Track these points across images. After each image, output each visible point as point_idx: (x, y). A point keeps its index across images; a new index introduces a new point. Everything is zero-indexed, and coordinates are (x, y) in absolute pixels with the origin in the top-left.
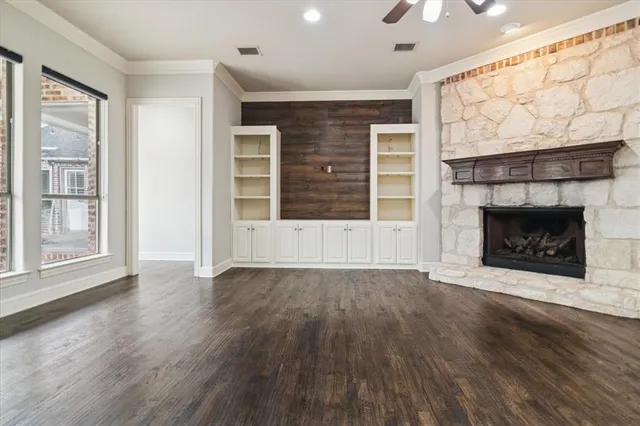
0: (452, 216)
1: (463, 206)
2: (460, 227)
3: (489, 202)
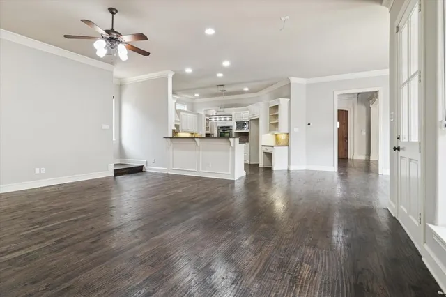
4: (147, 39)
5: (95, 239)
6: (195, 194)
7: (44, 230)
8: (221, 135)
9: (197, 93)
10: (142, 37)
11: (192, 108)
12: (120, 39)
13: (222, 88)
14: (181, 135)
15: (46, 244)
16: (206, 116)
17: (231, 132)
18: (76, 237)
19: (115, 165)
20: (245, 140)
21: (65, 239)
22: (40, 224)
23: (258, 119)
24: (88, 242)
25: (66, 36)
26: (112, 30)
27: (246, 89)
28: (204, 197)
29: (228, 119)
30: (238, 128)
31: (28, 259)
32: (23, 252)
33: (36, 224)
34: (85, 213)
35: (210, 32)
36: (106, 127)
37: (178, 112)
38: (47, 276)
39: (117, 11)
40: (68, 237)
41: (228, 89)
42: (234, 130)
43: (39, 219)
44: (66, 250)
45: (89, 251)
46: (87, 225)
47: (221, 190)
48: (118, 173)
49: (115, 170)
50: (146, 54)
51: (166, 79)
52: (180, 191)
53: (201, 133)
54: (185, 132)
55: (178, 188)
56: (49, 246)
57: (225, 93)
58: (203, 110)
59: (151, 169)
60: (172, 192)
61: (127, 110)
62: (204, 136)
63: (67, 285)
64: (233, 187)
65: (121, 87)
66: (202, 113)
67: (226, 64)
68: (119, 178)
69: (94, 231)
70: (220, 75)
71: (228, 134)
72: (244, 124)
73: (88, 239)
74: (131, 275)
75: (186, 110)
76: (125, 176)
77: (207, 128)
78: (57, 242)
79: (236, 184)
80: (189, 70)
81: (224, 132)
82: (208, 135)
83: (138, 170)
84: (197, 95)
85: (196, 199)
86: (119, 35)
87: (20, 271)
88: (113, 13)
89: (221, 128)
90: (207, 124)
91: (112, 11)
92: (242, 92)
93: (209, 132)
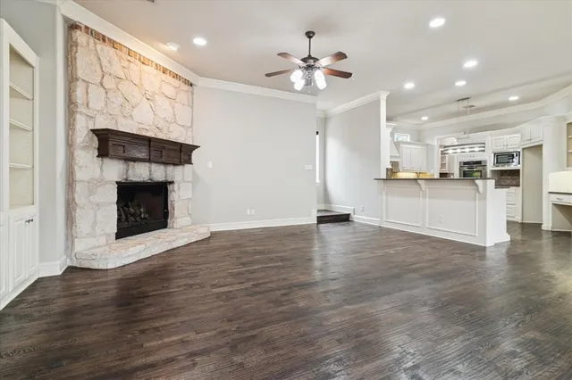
0: (91, 193)
1: (102, 182)
2: (98, 205)
3: (125, 177)
4: (346, 57)
5: (286, 291)
6: (413, 259)
7: (246, 271)
8: (465, 175)
9: (424, 115)
10: (341, 56)
11: (419, 137)
12: (317, 64)
13: (465, 103)
14: (401, 175)
15: (245, 285)
16: (441, 146)
17: (485, 170)
18: (271, 285)
19: (319, 211)
20: (514, 182)
21: (259, 284)
22: (244, 264)
23: (541, 146)
24: (279, 293)
25: (267, 75)
26: (310, 57)
27: (514, 98)
28: (428, 265)
29: (477, 149)
30: (498, 162)
31: (229, 296)
32: (226, 289)
33: (241, 264)
34: (282, 260)
35: (437, 23)
36: (309, 167)
37: (397, 144)
38: (240, 318)
39: (314, 33)
40: (263, 283)
41: (477, 103)
42: (490, 167)
43: (244, 260)
44: (258, 296)
45: (278, 303)
46: (282, 274)
47: (458, 259)
48: (321, 220)
49: (318, 217)
50: (348, 75)
51: (377, 102)
52: (392, 252)
53: (432, 172)
54: (408, 171)
55: (389, 247)
56: (246, 289)
57: (473, 110)
58: (436, 138)
59: (358, 219)
60: (380, 252)
61: (333, 146)
62: (437, 176)
63: (254, 333)
64: (483, 257)
65: (325, 120)
66: (435, 143)
67: (471, 64)
68: (322, 226)
69: (285, 283)
70: (461, 83)
71: (479, 174)
72: (511, 156)
73: (279, 290)
74: (313, 345)
75: (409, 140)
76: (328, 225)
77: (443, 165)
78: (255, 286)
79: (488, 253)
80: (409, 86)
81: (471, 171)
82: (443, 175)
83: (345, 219)
84: (425, 118)
85: (414, 267)
86: (316, 60)
87: (221, 307)
88: (310, 37)
89: (465, 163)
90: (443, 158)
91: (310, 35)
92: (507, 104)
93: (445, 170)
